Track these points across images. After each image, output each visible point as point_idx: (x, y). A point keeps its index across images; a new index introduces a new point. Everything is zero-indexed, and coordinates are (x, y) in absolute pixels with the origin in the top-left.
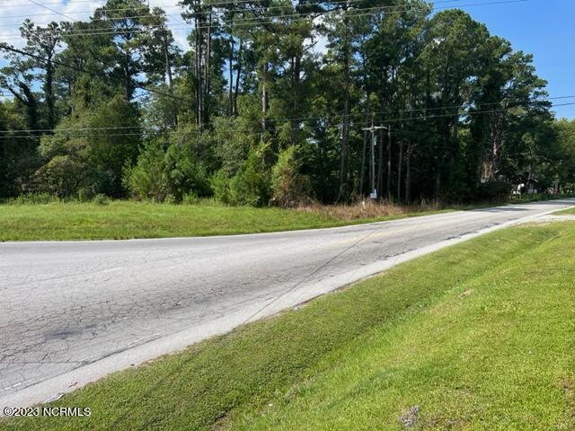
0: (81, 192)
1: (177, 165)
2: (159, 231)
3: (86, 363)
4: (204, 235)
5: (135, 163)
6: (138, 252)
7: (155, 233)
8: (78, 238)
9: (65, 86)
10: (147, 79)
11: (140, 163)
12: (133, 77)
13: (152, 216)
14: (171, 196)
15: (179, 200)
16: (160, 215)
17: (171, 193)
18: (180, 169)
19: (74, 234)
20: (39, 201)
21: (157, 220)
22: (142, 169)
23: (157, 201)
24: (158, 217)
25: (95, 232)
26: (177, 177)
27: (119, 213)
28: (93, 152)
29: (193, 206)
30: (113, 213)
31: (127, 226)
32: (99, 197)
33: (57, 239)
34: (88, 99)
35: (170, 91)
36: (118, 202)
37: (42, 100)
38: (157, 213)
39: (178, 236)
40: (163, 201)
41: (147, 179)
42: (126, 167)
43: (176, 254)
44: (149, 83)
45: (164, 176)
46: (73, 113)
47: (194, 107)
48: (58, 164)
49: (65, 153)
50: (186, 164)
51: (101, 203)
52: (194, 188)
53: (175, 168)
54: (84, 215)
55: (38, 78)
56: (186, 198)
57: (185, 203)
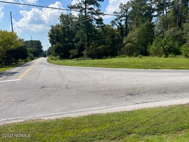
0: (134, 54)
1: (167, 43)
2: (159, 67)
3: (137, 103)
4: (176, 69)
5: (151, 44)
6: (152, 74)
7: (158, 67)
8: (133, 68)
9: (131, 21)
10: (157, 14)
11: (153, 44)
12: (152, 14)
13: (157, 62)
14: (164, 55)
15: (167, 56)
16: (160, 61)
17: (164, 53)
18: (168, 45)
19: (132, 67)
20: (123, 57)
21: (159, 63)
22: (154, 46)
23: (159, 56)
24: (159, 62)
25: (138, 67)
26: (167, 48)
27: (146, 61)
28: (138, 41)
29: (172, 58)
30: (144, 61)
31: (149, 65)
32: (140, 55)
33: (128, 68)
34: (137, 24)
35: (166, 16)
36: (145, 57)
37: (124, 27)
38: (159, 61)
39: (166, 69)
40: (161, 56)
41: (156, 49)
42: (149, 45)
43: (165, 75)
44: (158, 15)
45: (162, 48)
46: (133, 30)
47: (175, 21)
48: (128, 46)
49: (130, 42)
50: (171, 43)
51: (140, 57)
52: (173, 52)
53: (166, 44)
54: (135, 61)
55: (123, 20)
56: (170, 55)
57: (169, 57)
